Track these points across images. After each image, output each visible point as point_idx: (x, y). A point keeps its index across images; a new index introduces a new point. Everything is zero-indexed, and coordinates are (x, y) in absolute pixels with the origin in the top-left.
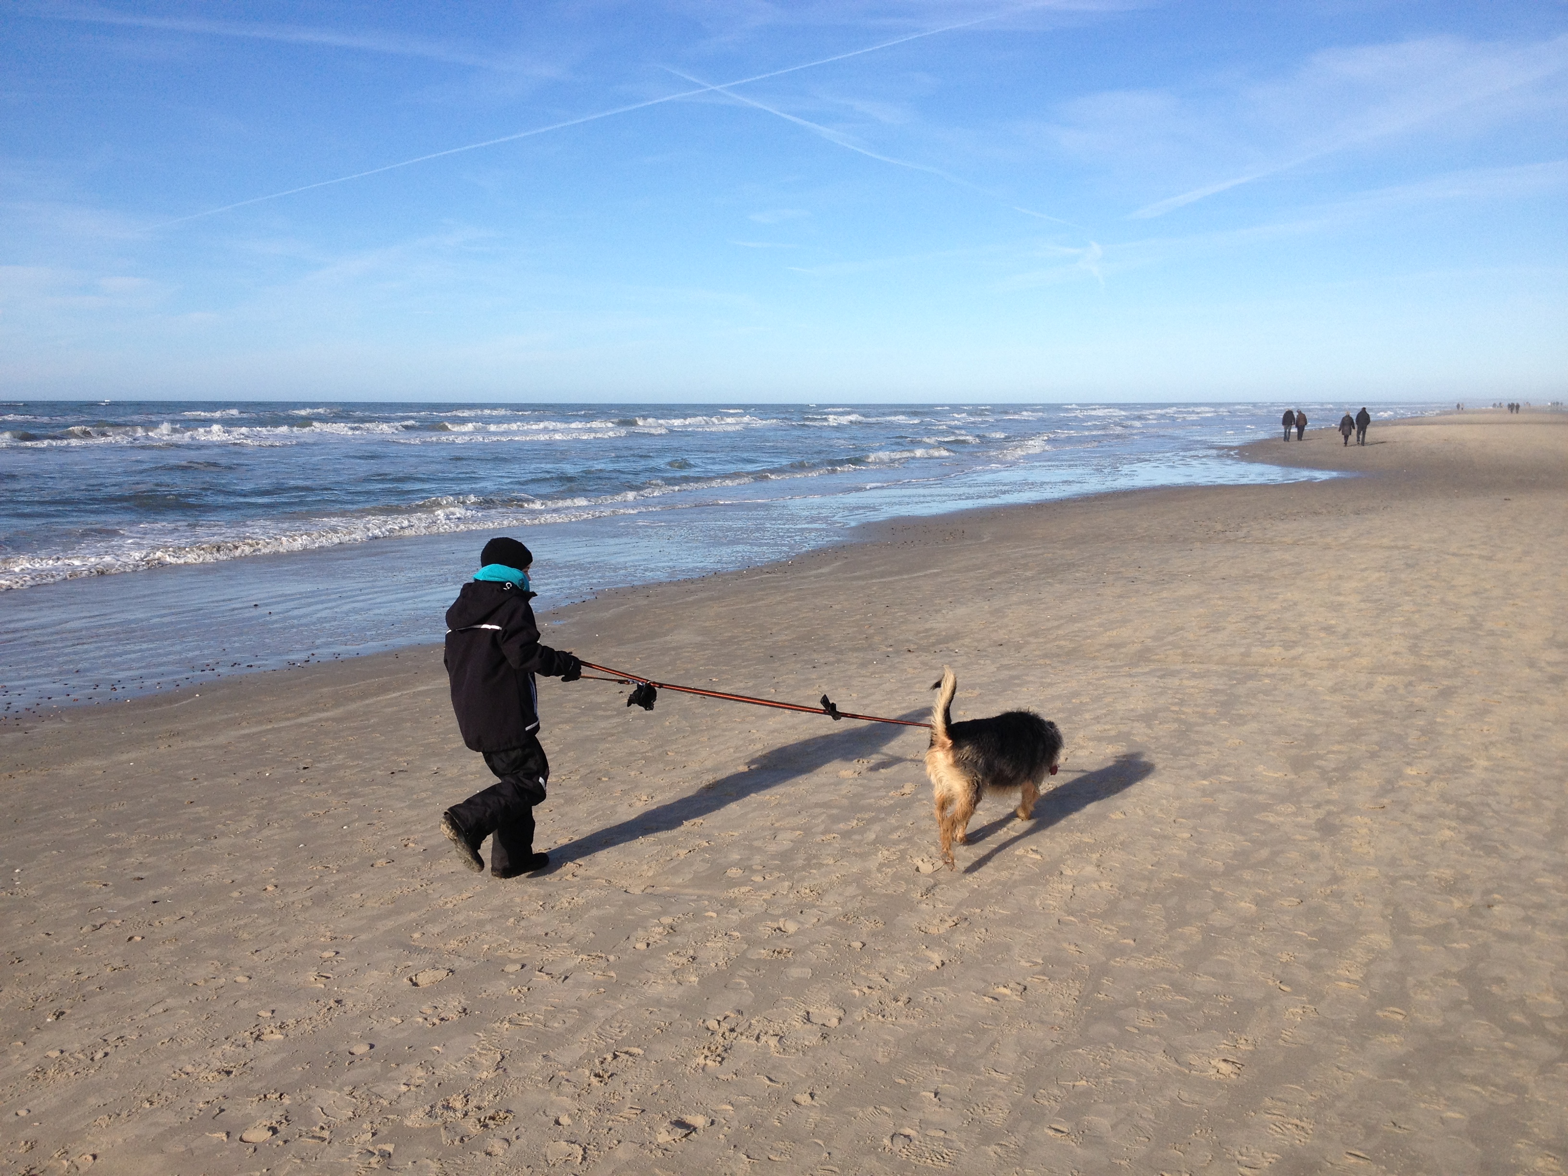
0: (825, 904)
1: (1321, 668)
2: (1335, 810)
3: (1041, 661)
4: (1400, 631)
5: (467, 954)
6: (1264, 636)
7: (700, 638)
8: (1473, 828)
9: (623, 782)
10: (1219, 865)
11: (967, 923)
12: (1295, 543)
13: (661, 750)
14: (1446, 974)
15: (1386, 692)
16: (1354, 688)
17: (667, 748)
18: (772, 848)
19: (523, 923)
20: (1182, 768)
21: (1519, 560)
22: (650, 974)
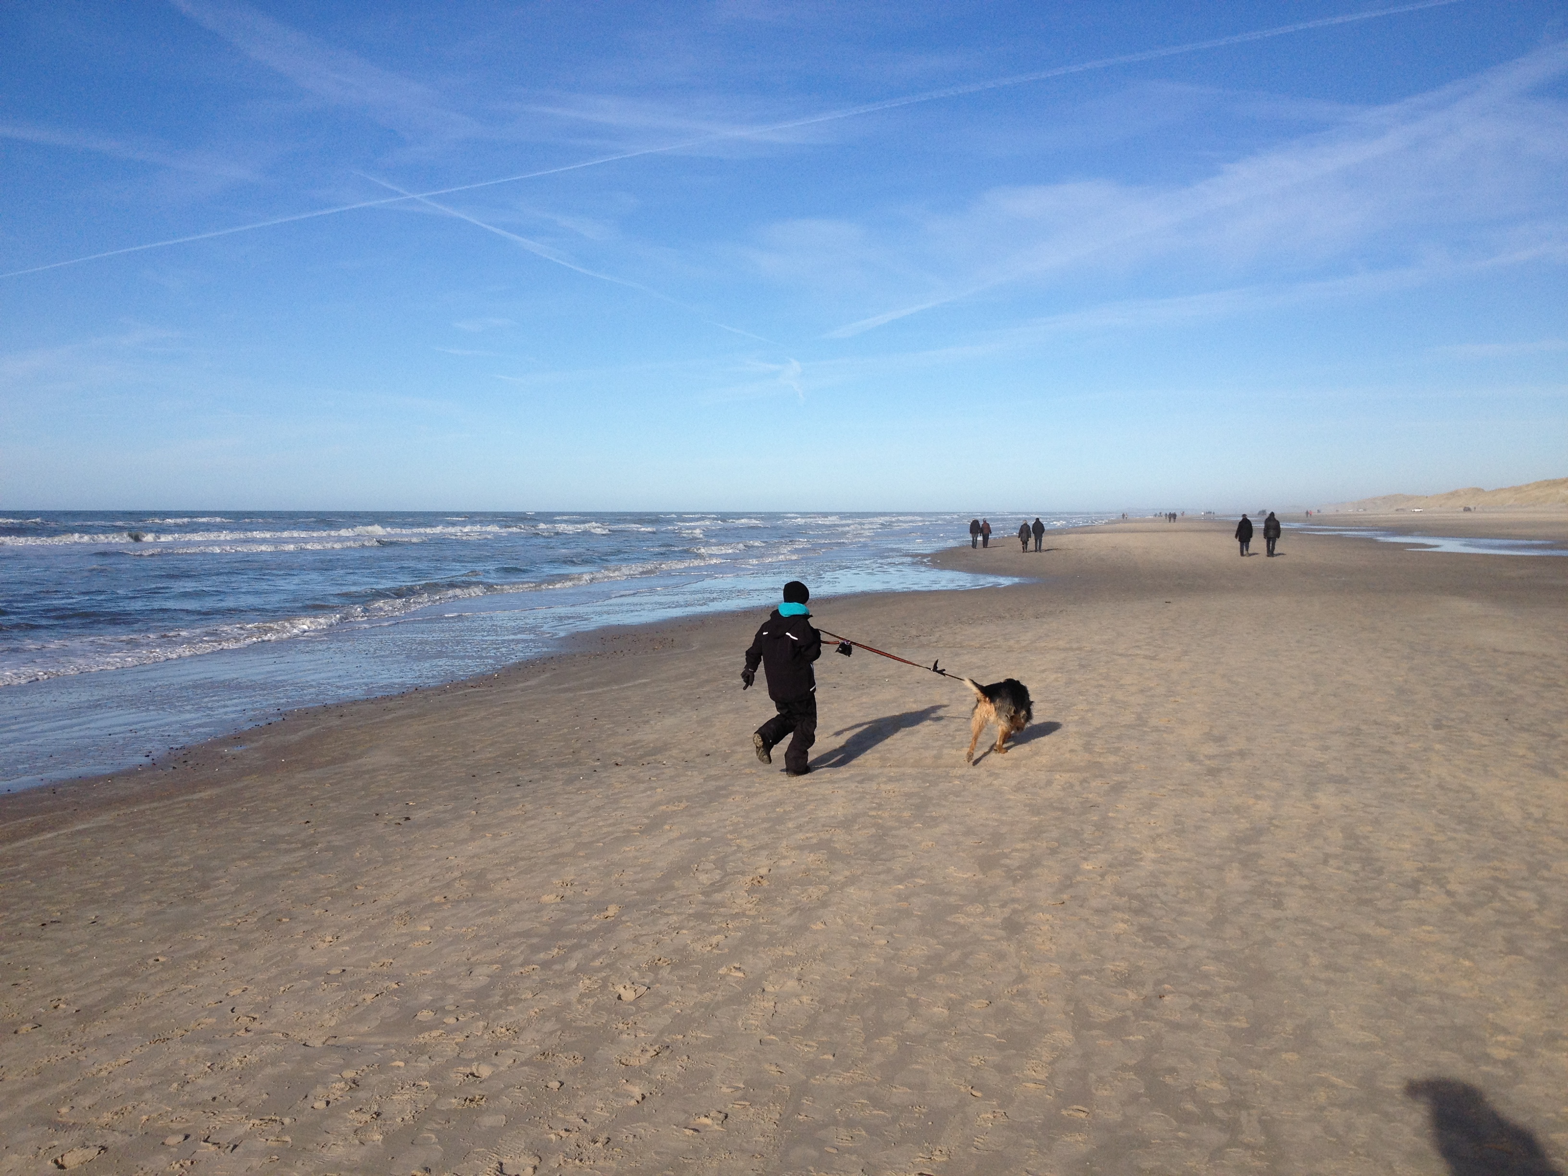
0: (522, 1042)
1: (1005, 768)
2: (1020, 908)
3: (747, 771)
4: (1075, 729)
5: (123, 1128)
6: (954, 737)
7: (397, 760)
8: (1144, 920)
9: (305, 922)
10: (914, 971)
11: (668, 1052)
12: (982, 647)
13: (350, 884)
14: (1125, 1068)
15: (1064, 789)
16: (1035, 787)
17: (356, 882)
18: (468, 985)
19: (188, 1088)
20: (879, 874)
21: (1178, 659)
22: (329, 1136)
